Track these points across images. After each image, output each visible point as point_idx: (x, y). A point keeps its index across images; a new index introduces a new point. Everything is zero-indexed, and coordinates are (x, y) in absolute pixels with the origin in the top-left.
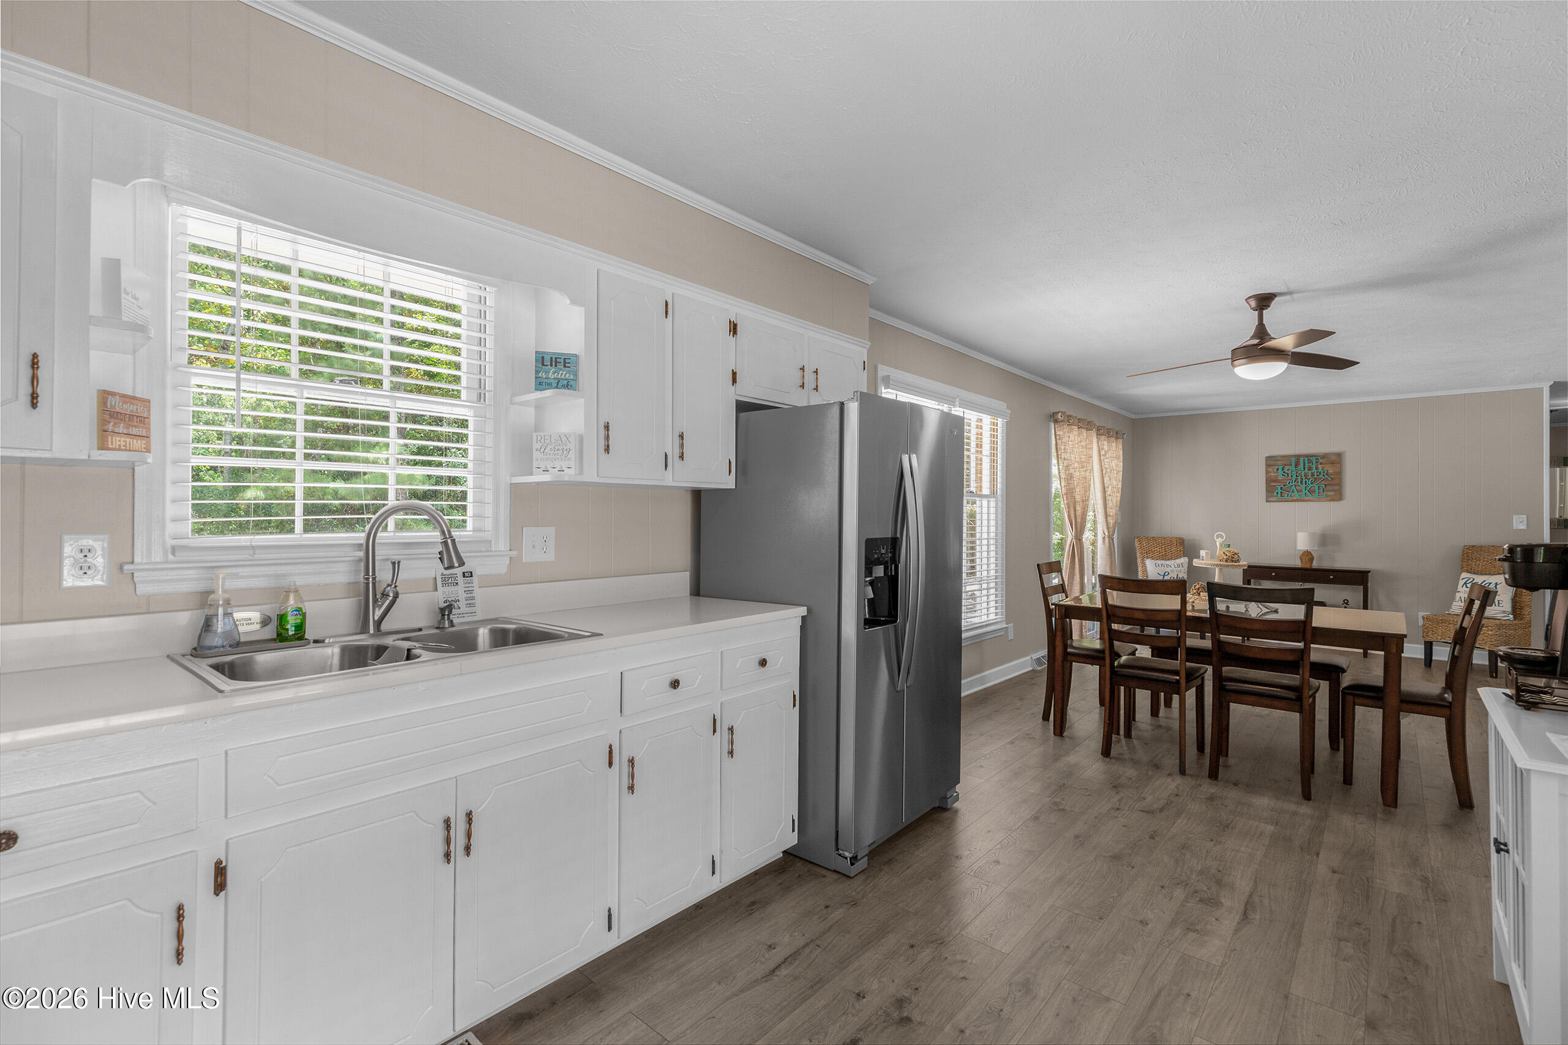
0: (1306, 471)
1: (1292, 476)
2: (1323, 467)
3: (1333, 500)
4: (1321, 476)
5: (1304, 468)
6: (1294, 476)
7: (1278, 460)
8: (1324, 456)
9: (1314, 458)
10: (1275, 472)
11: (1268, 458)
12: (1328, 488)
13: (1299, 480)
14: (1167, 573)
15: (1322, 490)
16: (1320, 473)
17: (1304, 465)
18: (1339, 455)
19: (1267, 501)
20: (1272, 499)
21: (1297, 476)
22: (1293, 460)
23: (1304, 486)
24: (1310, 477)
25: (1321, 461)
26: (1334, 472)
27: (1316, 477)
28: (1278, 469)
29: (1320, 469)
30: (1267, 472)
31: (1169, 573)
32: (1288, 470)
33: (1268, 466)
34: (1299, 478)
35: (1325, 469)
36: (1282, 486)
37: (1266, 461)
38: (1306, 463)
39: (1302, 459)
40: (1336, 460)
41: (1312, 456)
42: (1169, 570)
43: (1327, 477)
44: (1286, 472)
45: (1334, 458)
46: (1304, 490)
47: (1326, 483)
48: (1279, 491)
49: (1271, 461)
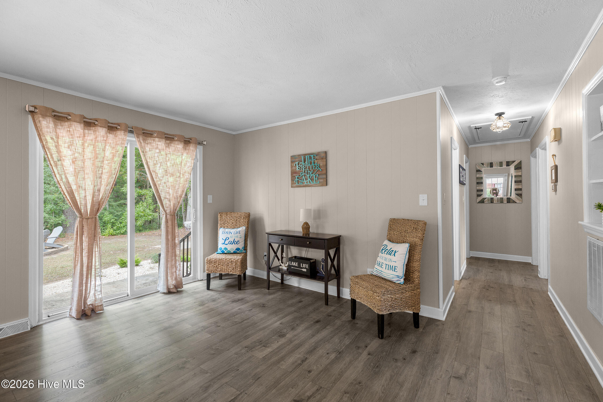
0: (309, 165)
1: (302, 169)
2: (318, 162)
3: (322, 185)
4: (316, 168)
5: (308, 164)
6: (304, 169)
7: (296, 158)
8: (318, 154)
9: (312, 156)
10: (295, 167)
11: (292, 157)
12: (320, 177)
13: (306, 172)
14: (228, 238)
15: (317, 179)
16: (316, 166)
17: (308, 161)
18: (326, 153)
19: (292, 187)
20: (294, 185)
21: (305, 169)
22: (302, 157)
23: (308, 176)
24: (311, 169)
25: (316, 157)
26: (323, 165)
27: (314, 169)
28: (296, 165)
29: (316, 163)
30: (292, 167)
31: (229, 238)
32: (300, 165)
33: (292, 162)
34: (306, 170)
35: (319, 163)
36: (298, 176)
37: (291, 159)
38: (309, 159)
39: (306, 156)
40: (324, 156)
41: (312, 154)
42: (229, 236)
43: (319, 169)
44: (300, 166)
45: (323, 155)
46: (308, 178)
47: (320, 173)
48: (297, 179)
49: (293, 159)
